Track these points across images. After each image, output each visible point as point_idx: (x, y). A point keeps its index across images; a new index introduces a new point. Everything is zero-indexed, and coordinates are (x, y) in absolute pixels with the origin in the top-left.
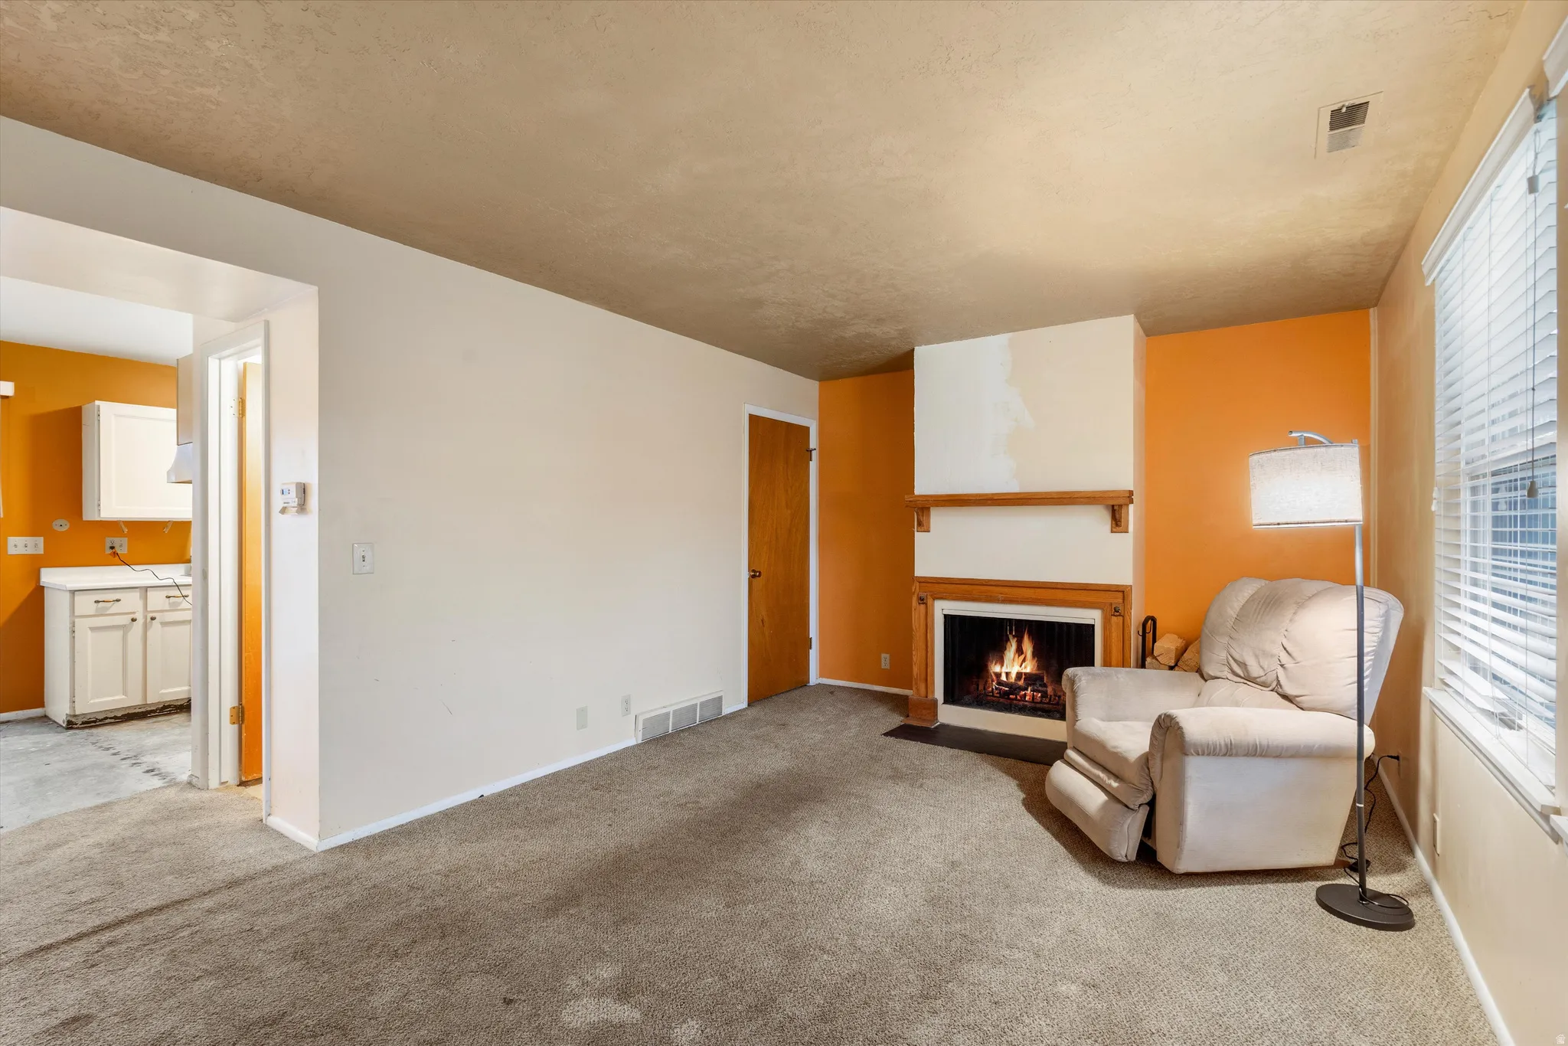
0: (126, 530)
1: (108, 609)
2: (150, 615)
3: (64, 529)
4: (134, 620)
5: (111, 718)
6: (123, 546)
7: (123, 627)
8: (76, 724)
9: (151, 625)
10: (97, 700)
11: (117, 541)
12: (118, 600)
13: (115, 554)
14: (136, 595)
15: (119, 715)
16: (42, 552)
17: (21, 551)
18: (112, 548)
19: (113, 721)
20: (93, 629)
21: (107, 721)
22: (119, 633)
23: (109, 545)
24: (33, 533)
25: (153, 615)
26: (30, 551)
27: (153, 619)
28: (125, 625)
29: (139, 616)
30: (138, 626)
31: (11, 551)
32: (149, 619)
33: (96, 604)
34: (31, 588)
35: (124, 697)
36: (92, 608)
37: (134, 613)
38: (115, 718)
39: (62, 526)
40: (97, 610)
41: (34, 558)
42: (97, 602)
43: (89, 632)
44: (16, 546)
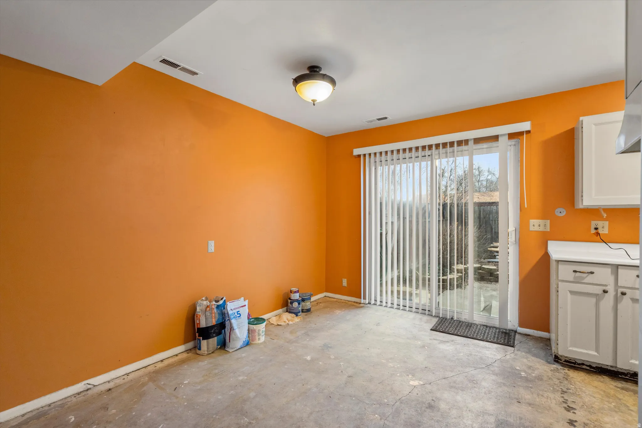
0: (605, 215)
1: (584, 278)
2: (620, 290)
3: (564, 214)
4: (605, 292)
5: (586, 365)
6: (604, 228)
7: (596, 295)
8: (561, 360)
9: (622, 299)
10: (575, 349)
11: (600, 224)
12: (592, 273)
13: (598, 234)
14: (608, 270)
15: (594, 366)
16: (548, 229)
17: (536, 228)
18: (596, 229)
19: (588, 368)
20: (572, 292)
21: (584, 367)
22: (594, 300)
23: (593, 226)
24: (544, 217)
25: (624, 290)
26: (542, 229)
27: (623, 294)
28: (598, 294)
29: (611, 289)
30: (609, 299)
31: (532, 228)
32: (619, 294)
33: (574, 273)
34: (542, 253)
35: (596, 354)
36: (571, 276)
37: (606, 285)
38: (590, 366)
39: (561, 212)
40: (575, 277)
41: (544, 233)
42: (575, 271)
43: (569, 294)
44: (534, 225)
